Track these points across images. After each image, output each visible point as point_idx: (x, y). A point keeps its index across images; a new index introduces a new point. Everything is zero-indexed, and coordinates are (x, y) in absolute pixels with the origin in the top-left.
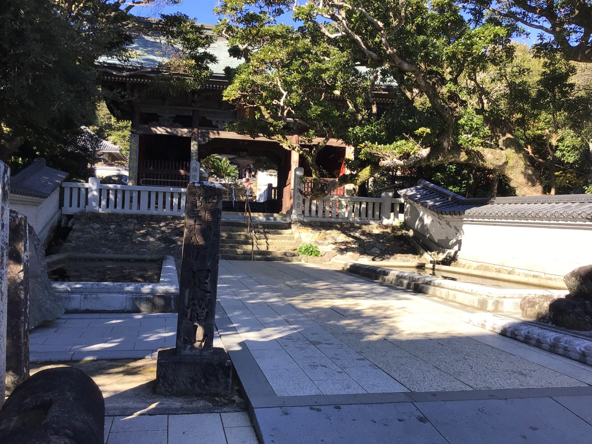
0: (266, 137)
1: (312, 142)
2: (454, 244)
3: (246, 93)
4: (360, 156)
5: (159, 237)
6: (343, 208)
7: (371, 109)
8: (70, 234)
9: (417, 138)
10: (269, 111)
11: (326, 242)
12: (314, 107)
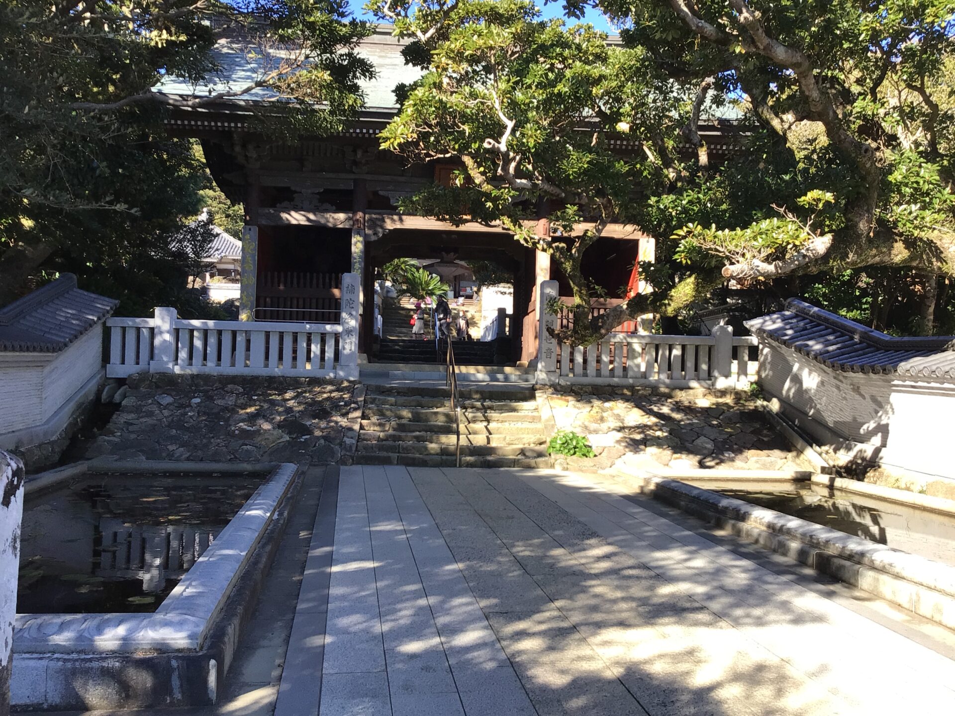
0: (480, 223)
1: (571, 229)
2: (873, 433)
3: (427, 129)
4: (676, 257)
5: (280, 422)
6: (636, 358)
7: (697, 156)
8: (115, 416)
9: (802, 213)
10: (482, 169)
11: (604, 426)
12: (575, 155)
